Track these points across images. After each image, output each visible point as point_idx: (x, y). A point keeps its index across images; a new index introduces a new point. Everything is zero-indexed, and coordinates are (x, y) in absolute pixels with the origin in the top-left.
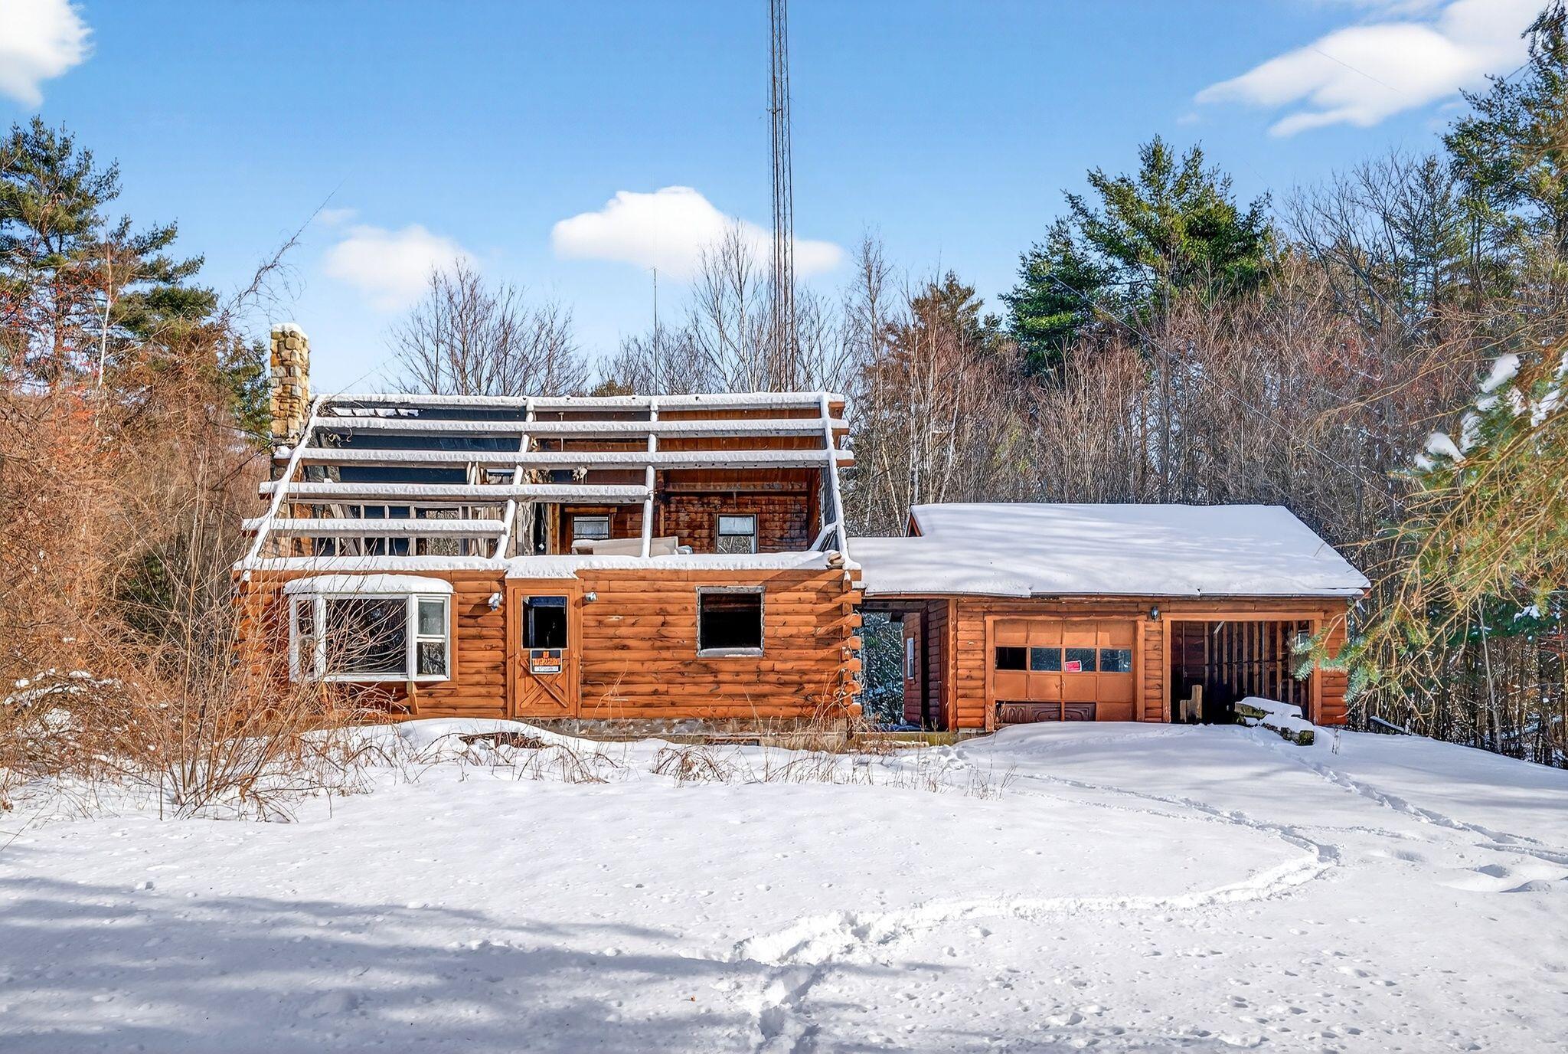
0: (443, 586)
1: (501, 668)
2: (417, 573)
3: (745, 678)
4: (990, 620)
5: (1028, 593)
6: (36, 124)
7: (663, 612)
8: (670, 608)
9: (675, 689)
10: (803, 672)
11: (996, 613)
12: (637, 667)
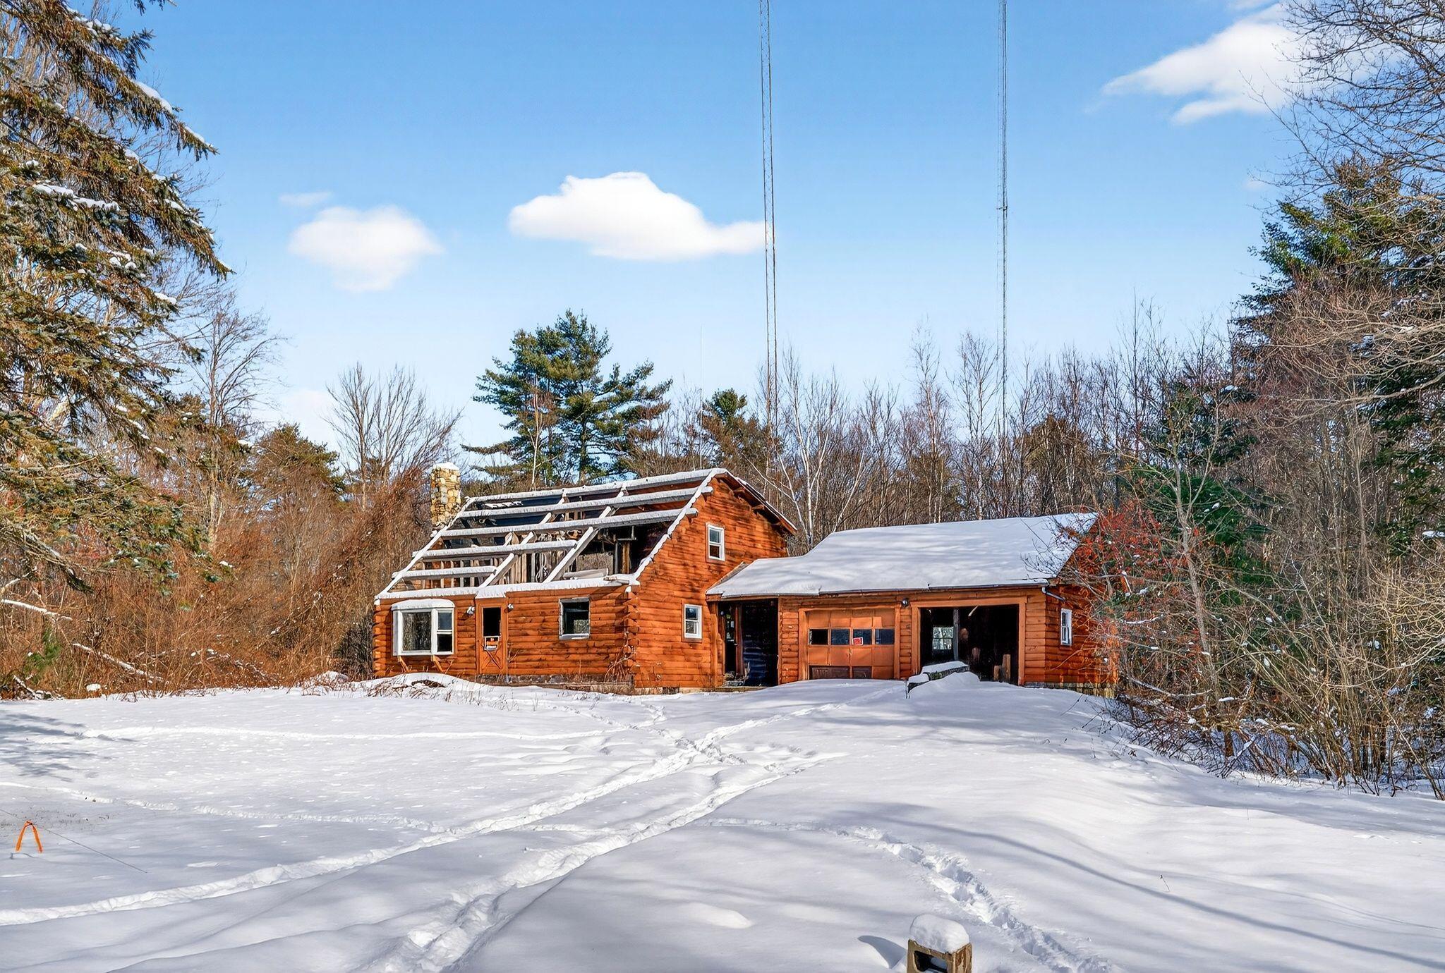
0: (450, 604)
1: (473, 647)
2: (441, 597)
3: (580, 651)
4: (802, 611)
5: (816, 592)
6: (569, 314)
7: (543, 614)
8: (547, 612)
9: (550, 658)
10: (609, 647)
11: (805, 606)
12: (531, 645)
